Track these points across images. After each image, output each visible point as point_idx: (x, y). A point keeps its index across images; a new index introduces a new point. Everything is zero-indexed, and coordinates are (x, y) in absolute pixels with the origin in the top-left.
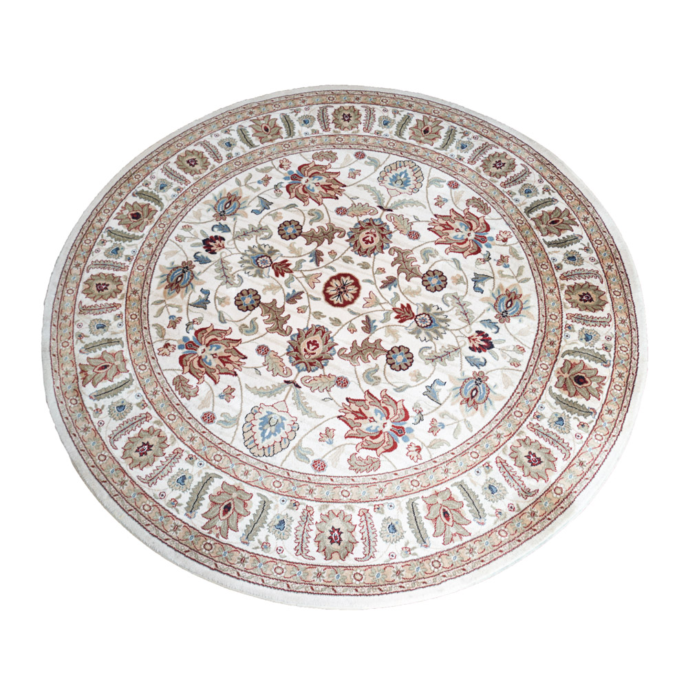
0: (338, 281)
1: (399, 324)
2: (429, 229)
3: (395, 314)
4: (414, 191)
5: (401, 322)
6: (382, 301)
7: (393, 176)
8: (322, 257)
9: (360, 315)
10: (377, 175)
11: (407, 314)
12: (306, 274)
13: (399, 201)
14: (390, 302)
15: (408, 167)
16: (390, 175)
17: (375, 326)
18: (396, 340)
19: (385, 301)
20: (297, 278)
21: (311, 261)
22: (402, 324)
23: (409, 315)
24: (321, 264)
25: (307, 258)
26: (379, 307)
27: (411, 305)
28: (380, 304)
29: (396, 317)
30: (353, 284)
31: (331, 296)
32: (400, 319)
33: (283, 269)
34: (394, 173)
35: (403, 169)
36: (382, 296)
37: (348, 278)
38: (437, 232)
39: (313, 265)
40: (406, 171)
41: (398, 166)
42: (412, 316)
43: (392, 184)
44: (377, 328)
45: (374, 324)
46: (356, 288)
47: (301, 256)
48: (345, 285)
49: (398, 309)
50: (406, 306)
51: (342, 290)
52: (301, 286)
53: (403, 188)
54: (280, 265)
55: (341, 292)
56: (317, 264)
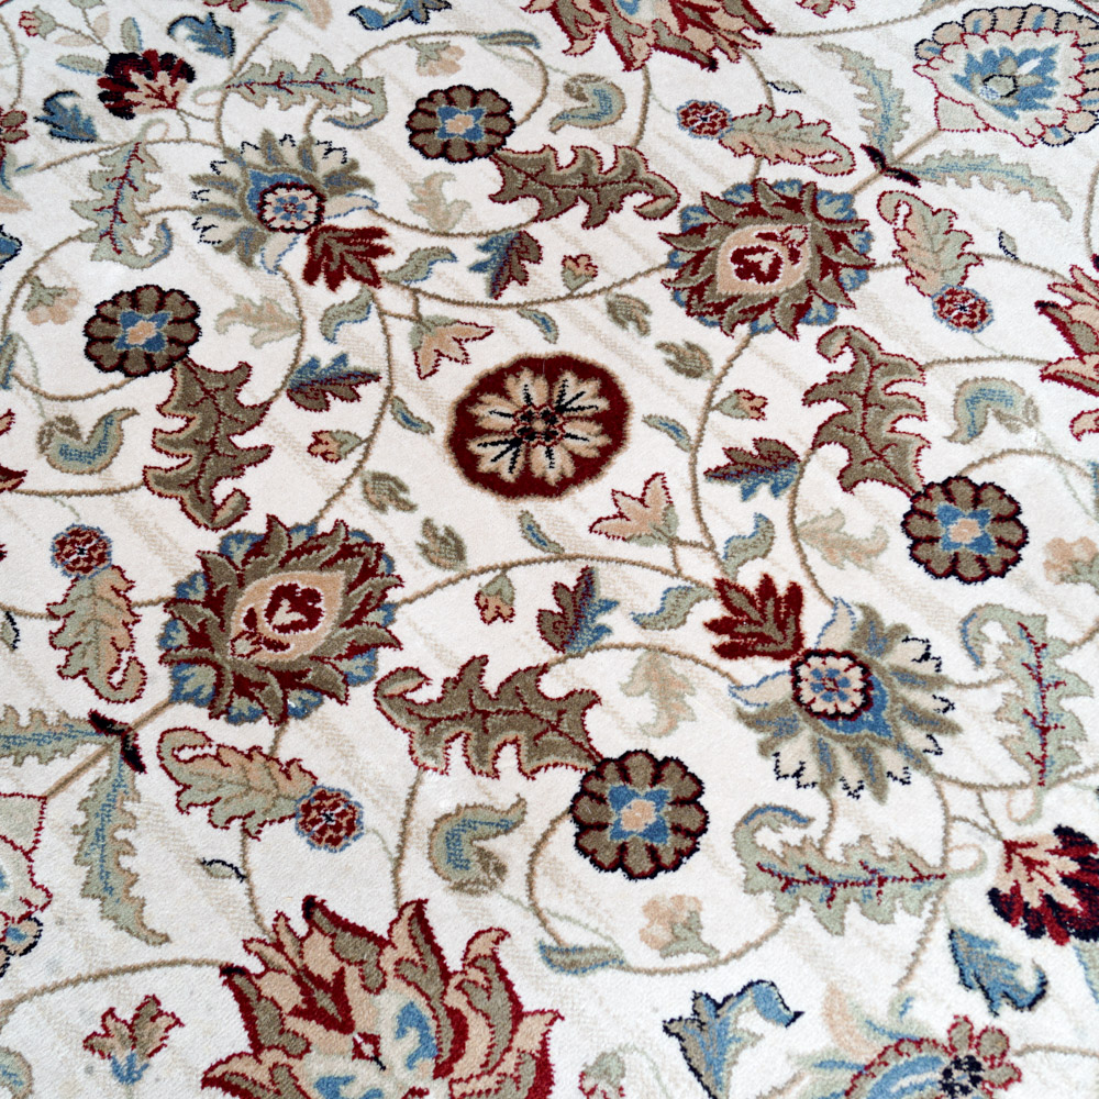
0: (542, 382)
1: (715, 659)
2: (1043, 306)
3: (715, 610)
4: (1050, 136)
5: (725, 651)
6: (687, 529)
7: (988, 55)
8: (529, 267)
9: (560, 556)
10: (924, 28)
11: (769, 629)
12: (429, 309)
13: (968, 154)
14: (720, 549)
15: (1066, 40)
16: (978, 48)
17: (603, 630)
18: (664, 723)
19: (698, 537)
20: (382, 313)
21: (478, 267)
22: (727, 665)
23: (778, 636)
24: (513, 293)
25: (468, 252)
26: (660, 554)
27: (809, 595)
28: (673, 542)
29: (715, 626)
30: (597, 418)
31: (482, 432)
32: (726, 639)
33: (350, 259)
34: (996, 42)
35: (1046, 40)
36: (698, 510)
37: (591, 387)
38: (1074, 329)
39: (478, 286)
40: (1052, 51)
41: (1028, 23)
42: (788, 645)
43: (965, 82)
44: (606, 640)
45: (602, 619)
46: (603, 441)
47: (447, 235)
48: (561, 409)
49: (742, 591)
50: (782, 591)
51: (539, 426)
52: (381, 348)
53: (1009, 112)
54: (345, 241)
55: (530, 434)
56: (496, 289)
